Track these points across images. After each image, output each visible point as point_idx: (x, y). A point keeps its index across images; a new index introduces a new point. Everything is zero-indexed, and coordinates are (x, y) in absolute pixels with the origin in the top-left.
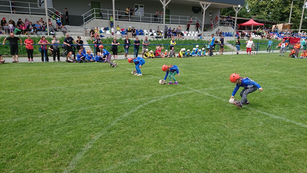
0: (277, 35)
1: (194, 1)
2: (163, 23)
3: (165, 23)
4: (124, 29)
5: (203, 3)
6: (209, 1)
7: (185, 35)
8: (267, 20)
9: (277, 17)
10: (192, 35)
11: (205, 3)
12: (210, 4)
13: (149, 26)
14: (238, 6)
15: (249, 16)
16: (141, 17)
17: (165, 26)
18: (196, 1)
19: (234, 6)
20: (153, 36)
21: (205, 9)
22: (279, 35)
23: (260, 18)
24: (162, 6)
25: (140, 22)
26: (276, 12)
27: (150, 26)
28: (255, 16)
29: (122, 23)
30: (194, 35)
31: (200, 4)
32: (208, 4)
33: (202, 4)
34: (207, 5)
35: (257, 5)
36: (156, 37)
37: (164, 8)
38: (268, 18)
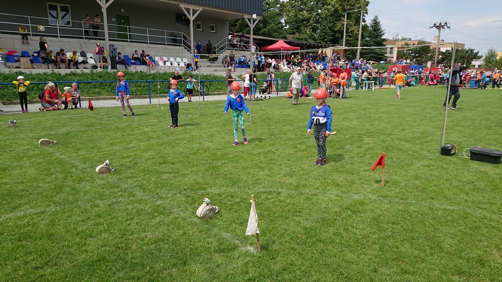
0: (323, 64)
1: (168, 1)
2: (104, 40)
3: (110, 40)
4: (15, 52)
5: (187, 6)
6: (199, 5)
7: (161, 63)
8: (311, 42)
9: (326, 38)
10: (175, 64)
11: (192, 7)
12: (200, 9)
13: (81, 45)
14: (252, 16)
15: (283, 36)
16: (58, 27)
17: (111, 45)
18: (171, 2)
19: (246, 17)
20: (87, 65)
21: (192, 18)
22: (326, 64)
23: (300, 39)
24: (100, 7)
25: (57, 37)
26: (324, 29)
27: (83, 45)
28: (293, 36)
29: (13, 39)
30: (179, 65)
31: (180, 8)
32: (198, 9)
33: (185, 8)
34: (194, 12)
35: (295, 17)
36: (92, 67)
37: (104, 11)
38: (314, 39)
